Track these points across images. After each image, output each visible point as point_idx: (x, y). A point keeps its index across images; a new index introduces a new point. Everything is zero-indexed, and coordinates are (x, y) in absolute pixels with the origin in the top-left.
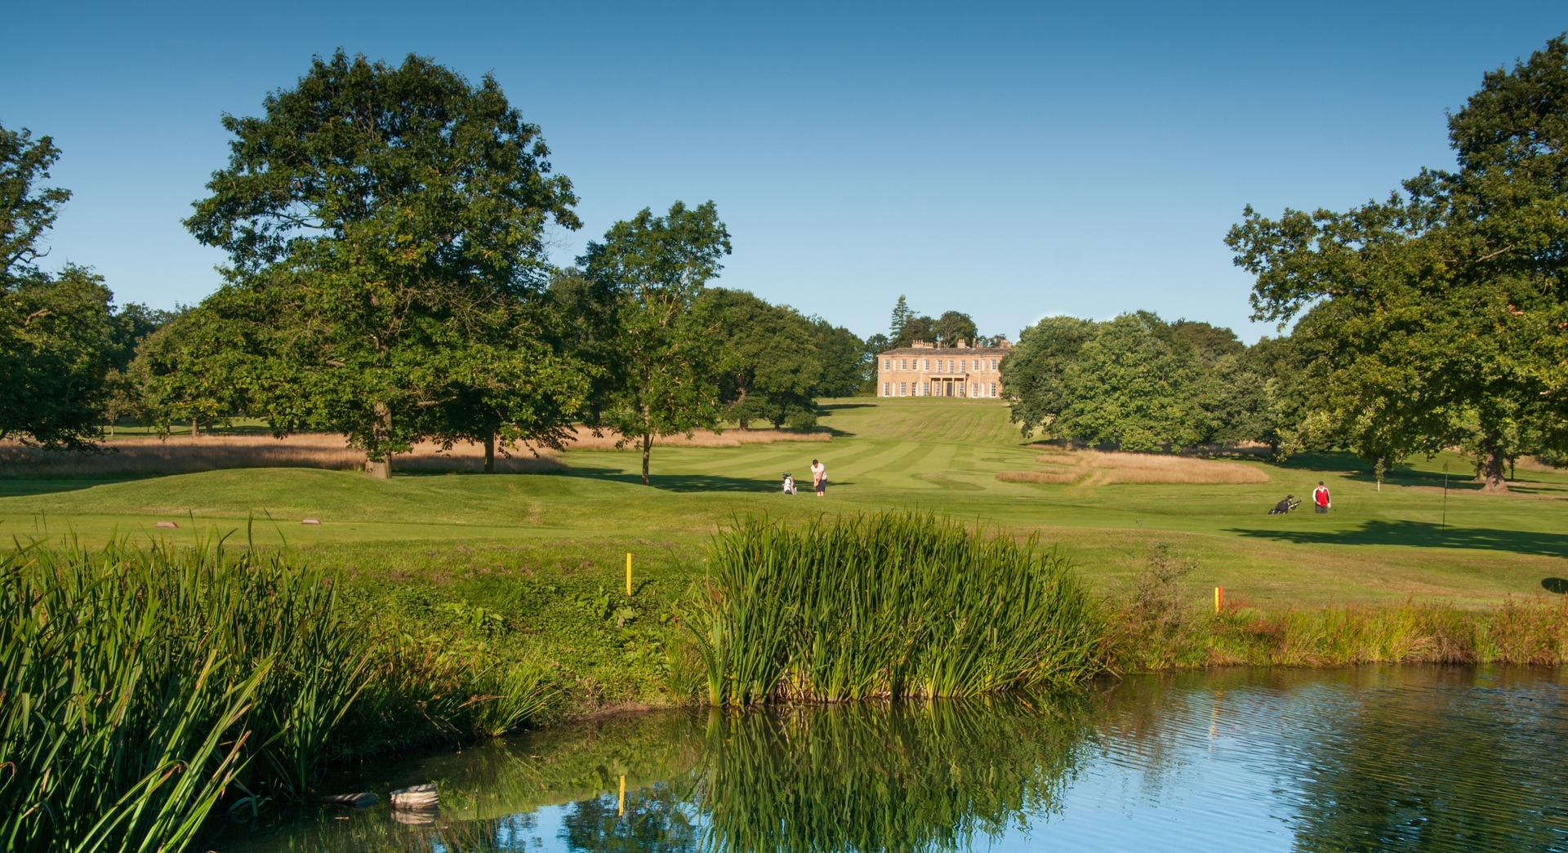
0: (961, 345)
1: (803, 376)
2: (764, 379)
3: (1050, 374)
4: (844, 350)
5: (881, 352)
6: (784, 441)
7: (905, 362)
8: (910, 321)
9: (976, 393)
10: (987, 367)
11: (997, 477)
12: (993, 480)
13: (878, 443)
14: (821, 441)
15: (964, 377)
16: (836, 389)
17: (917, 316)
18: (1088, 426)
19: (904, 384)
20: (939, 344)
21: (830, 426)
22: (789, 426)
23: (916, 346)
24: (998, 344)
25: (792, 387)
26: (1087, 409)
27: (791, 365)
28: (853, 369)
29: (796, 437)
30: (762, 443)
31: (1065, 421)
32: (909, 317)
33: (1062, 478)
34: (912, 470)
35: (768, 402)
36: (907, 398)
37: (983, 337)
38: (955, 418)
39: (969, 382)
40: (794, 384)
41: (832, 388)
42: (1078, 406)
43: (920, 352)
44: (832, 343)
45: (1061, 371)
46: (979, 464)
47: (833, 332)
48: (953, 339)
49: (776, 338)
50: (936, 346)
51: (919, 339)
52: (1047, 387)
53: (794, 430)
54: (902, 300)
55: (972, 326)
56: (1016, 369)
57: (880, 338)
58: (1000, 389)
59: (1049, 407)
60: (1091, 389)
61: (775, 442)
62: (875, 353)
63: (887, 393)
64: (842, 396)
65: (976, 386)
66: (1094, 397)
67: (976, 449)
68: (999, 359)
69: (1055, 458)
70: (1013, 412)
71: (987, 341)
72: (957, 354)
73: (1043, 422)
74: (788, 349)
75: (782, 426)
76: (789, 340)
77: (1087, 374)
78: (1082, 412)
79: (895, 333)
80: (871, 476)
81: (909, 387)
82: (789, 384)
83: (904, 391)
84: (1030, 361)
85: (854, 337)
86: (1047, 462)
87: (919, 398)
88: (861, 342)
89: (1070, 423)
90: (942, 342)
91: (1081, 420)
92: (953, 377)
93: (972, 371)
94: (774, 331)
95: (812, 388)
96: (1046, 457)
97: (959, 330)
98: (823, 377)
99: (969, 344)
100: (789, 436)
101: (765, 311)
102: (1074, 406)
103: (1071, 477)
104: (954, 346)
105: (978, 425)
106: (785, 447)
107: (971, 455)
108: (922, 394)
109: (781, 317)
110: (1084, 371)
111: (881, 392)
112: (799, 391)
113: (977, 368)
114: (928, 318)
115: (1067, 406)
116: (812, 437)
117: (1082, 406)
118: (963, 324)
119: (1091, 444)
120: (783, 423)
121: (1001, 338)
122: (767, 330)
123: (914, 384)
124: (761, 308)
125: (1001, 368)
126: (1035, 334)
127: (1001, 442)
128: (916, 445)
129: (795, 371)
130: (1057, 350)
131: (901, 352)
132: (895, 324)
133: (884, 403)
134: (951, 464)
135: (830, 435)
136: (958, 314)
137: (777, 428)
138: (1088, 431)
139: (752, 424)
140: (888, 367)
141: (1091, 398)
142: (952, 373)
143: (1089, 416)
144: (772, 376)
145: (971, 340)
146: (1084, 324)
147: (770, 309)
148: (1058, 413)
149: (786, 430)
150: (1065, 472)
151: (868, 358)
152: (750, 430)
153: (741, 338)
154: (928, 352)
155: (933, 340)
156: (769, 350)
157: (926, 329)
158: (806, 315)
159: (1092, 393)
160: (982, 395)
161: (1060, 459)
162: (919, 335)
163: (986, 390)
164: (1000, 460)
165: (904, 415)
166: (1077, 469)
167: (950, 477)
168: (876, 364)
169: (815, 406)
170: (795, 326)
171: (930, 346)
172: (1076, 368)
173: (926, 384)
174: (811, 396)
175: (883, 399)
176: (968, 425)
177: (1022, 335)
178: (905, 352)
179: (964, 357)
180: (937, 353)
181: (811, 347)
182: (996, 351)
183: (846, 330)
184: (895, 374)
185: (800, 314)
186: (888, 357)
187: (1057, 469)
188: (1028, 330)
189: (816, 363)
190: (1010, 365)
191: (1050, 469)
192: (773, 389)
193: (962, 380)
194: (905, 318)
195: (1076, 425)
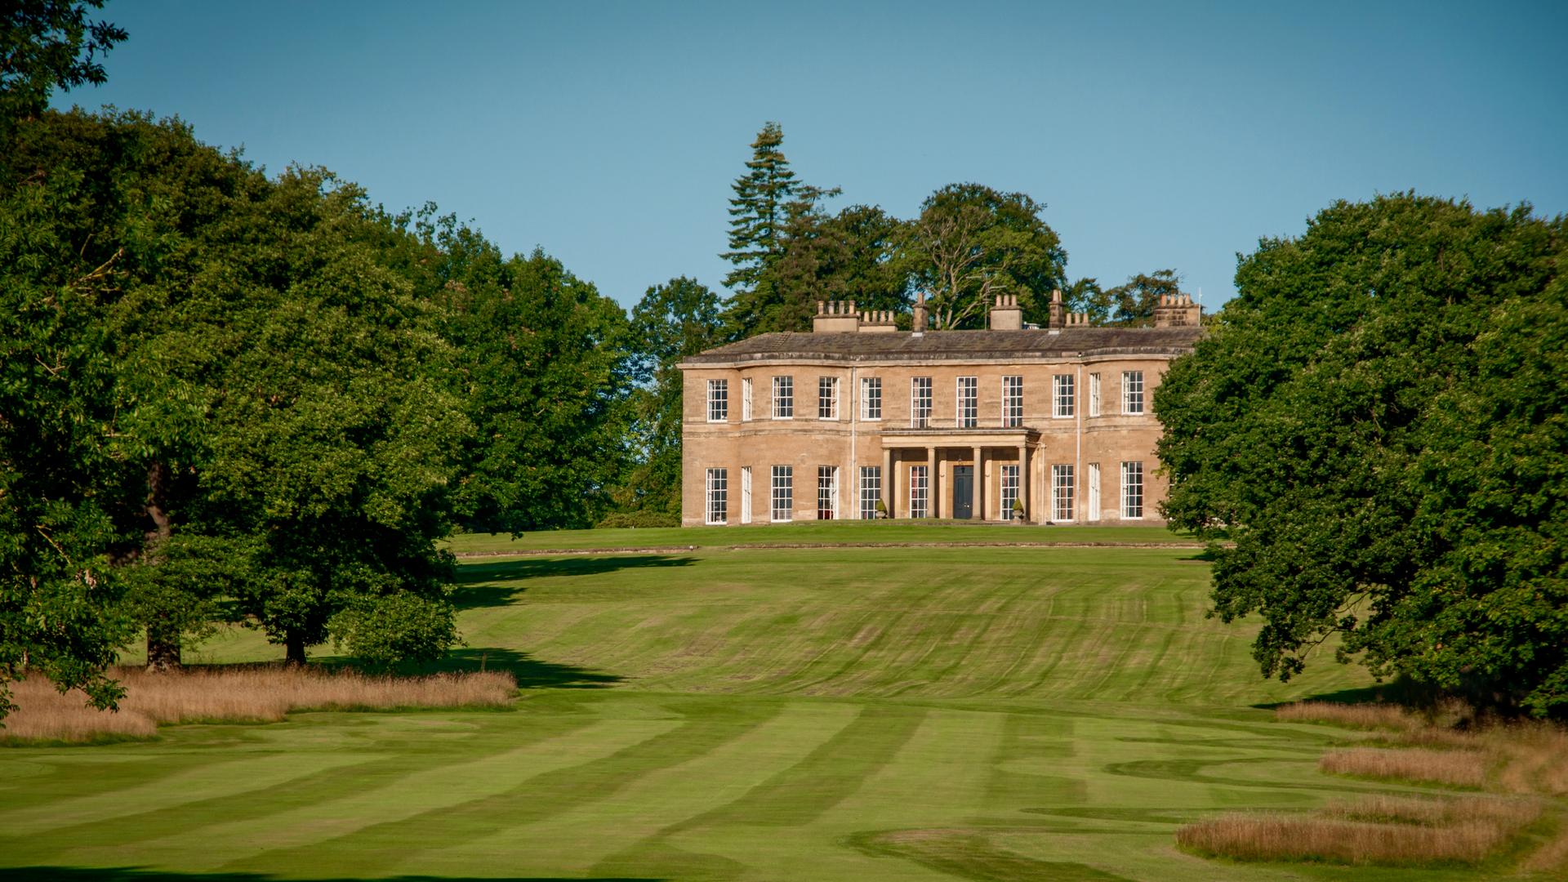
0: (1006, 318)
1: (396, 453)
2: (244, 465)
3: (1364, 427)
4: (553, 347)
5: (690, 352)
6: (329, 707)
7: (786, 387)
8: (803, 229)
9: (1066, 506)
10: (1109, 403)
11: (1186, 840)
12: (1169, 851)
13: (700, 710)
14: (474, 707)
15: (1019, 441)
16: (524, 501)
17: (832, 208)
18: (1524, 632)
19: (783, 475)
20: (918, 314)
21: (514, 644)
22: (345, 650)
23: (829, 324)
24: (1147, 312)
25: (358, 496)
26: (1518, 561)
27: (352, 410)
28: (588, 421)
29: (373, 692)
30: (246, 722)
31: (1431, 611)
32: (796, 210)
33: (1444, 839)
34: (848, 815)
35: (265, 561)
36: (802, 530)
37: (1087, 284)
38: (989, 606)
39: (1039, 463)
40: (364, 485)
41: (506, 494)
42: (1483, 550)
43: (845, 349)
44: (503, 320)
45: (1411, 414)
46: (1103, 789)
47: (505, 277)
48: (969, 293)
49: (290, 306)
50: (905, 325)
51: (838, 297)
52: (1354, 480)
53: (366, 666)
54: (768, 144)
55: (1046, 241)
56: (1225, 410)
57: (684, 294)
58: (1158, 488)
59: (1365, 555)
60: (1533, 484)
61: (291, 714)
62: (669, 355)
63: (720, 510)
64: (548, 524)
65: (1066, 475)
66: (1545, 512)
67: (1082, 726)
68: (1154, 373)
69: (1398, 758)
70: (1222, 578)
71: (1098, 306)
72: (989, 352)
73: (1342, 613)
74: (335, 348)
75: (316, 652)
76: (338, 313)
77: (1514, 423)
78: (1497, 572)
79: (746, 276)
80: (696, 844)
81: (805, 485)
82: (342, 485)
83: (783, 500)
84: (1279, 376)
85: (585, 294)
86: (1370, 774)
87: (844, 525)
88: (612, 313)
89: (1450, 618)
90: (930, 308)
91: (1498, 606)
92: (976, 442)
93: (1047, 417)
94: (278, 278)
95: (434, 498)
96: (1364, 756)
97: (993, 259)
98: (470, 454)
99: (1036, 313)
100: (344, 689)
101: (242, 199)
102: (1465, 551)
103: (1479, 834)
104: (978, 321)
105: (1084, 629)
106: (331, 735)
107: (1067, 751)
108: (855, 513)
109: (307, 222)
110: (1502, 412)
111: (697, 510)
112: (384, 510)
113: (1067, 406)
114: (872, 215)
115: (1438, 549)
116: (437, 688)
117: (1496, 550)
118: (1009, 236)
119: (1538, 702)
120: (319, 637)
121: (1160, 286)
122: (253, 274)
123: (825, 475)
124: (226, 187)
125: (1165, 406)
126: (1295, 270)
127: (1174, 697)
128: (845, 716)
129: (366, 435)
130: (1391, 334)
131: (770, 351)
132: (741, 239)
133: (709, 550)
134: (996, 789)
135: (506, 681)
136: (989, 198)
137: (296, 656)
138: (1526, 651)
139: (197, 646)
140: (720, 407)
141: (1532, 521)
142: (971, 425)
143: (1527, 591)
144: (273, 452)
145: (1044, 302)
146: (1496, 227)
147: (261, 191)
148: (1400, 577)
149: (332, 668)
150: (1448, 819)
151: (644, 373)
152: (189, 669)
153: (147, 306)
154: (874, 348)
155: (891, 299)
156: (260, 352)
157: (864, 259)
158: (394, 210)
159: (1537, 501)
160: (1090, 509)
161: (1420, 760)
162: (840, 282)
163: (1108, 497)
164: (1184, 769)
165: (791, 596)
166: (1495, 804)
167: (1001, 843)
168: (673, 395)
169: (448, 570)
170: (364, 255)
171: (883, 326)
172: (1467, 402)
173: (871, 474)
174: (432, 529)
175: (704, 536)
176: (1045, 628)
177: (1246, 275)
178: (788, 349)
179: (1018, 365)
180: (911, 351)
181: (426, 338)
182: (1143, 340)
183: (556, 267)
184: (750, 434)
185: (371, 204)
186: (720, 370)
187: (1413, 804)
188: (1270, 253)
189: (445, 399)
190: (1201, 396)
191: (1387, 803)
192: (279, 505)
193: (1009, 453)
194: (782, 218)
195: (1474, 624)
